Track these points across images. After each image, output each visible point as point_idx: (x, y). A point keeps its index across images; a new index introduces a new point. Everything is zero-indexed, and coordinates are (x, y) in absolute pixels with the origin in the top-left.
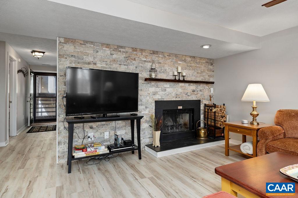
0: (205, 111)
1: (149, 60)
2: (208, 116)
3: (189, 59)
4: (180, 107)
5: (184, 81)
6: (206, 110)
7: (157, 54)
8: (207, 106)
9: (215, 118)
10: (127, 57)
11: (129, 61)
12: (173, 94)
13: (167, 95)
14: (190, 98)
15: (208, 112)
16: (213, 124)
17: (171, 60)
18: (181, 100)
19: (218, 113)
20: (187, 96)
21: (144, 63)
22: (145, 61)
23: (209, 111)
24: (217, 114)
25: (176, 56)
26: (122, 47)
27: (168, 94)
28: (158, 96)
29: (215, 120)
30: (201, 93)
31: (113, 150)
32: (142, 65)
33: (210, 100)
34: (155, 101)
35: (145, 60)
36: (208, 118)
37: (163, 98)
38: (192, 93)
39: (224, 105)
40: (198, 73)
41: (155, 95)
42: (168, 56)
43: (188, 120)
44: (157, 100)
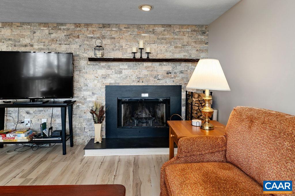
0: (186, 102)
1: (98, 35)
3: (159, 29)
4: (145, 95)
5: (148, 60)
7: (109, 27)
10: (68, 35)
11: (70, 39)
12: (134, 78)
14: (161, 82)
17: (130, 33)
18: (146, 84)
20: (156, 79)
21: (90, 40)
22: (92, 38)
24: (193, 107)
25: (139, 27)
26: (62, 24)
27: (124, 77)
28: (110, 79)
29: (191, 116)
30: (181, 75)
31: (35, 139)
32: (88, 43)
34: (106, 86)
35: (92, 36)
37: (117, 82)
38: (166, 75)
40: (176, 47)
41: (106, 78)
42: (125, 28)
43: (164, 113)
44: (108, 85)
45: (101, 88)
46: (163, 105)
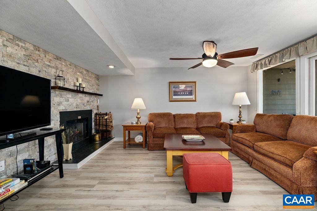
0: (96, 119)
1: (53, 65)
2: (99, 123)
3: (85, 72)
4: (79, 117)
5: (83, 92)
6: (98, 118)
7: (60, 61)
8: (99, 115)
9: (106, 123)
10: (27, 56)
11: (29, 61)
12: (74, 105)
13: (70, 106)
14: (86, 108)
15: (100, 120)
16: (104, 128)
17: (72, 70)
18: (80, 110)
19: (109, 120)
20: (84, 106)
21: (47, 67)
22: (49, 66)
23: (101, 118)
24: (108, 120)
25: (76, 66)
26: (20, 40)
27: (70, 104)
28: (62, 106)
29: (106, 125)
30: (92, 103)
32: (46, 70)
33: (98, 109)
34: (60, 112)
35: (49, 64)
36: (99, 124)
37: (67, 108)
38: (87, 103)
40: (90, 85)
41: (59, 105)
42: (69, 65)
43: (82, 129)
44: (62, 111)
45: (57, 114)
46: (82, 124)
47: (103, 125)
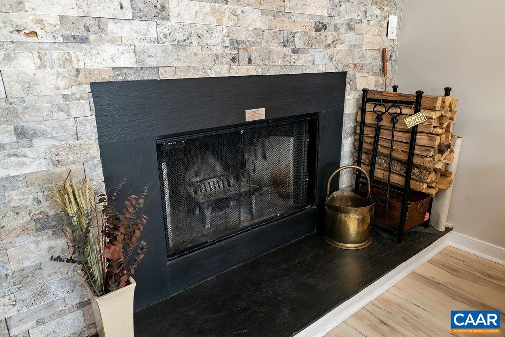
0: (361, 124)
2: (375, 144)
6: (370, 119)
8: (378, 102)
9: (411, 154)
14: (300, 63)
15: (378, 129)
16: (397, 179)
18: (260, 72)
19: (431, 135)
20: (287, 51)
23: (386, 122)
24: (422, 139)
27: (180, 37)
29: (409, 166)
30: (349, 38)
33: (383, 70)
36: (374, 153)
37: (152, 62)
38: (314, 34)
39: (448, 91)
41: (85, 40)
44: (107, 77)
45: (65, 97)
47: (390, 158)
